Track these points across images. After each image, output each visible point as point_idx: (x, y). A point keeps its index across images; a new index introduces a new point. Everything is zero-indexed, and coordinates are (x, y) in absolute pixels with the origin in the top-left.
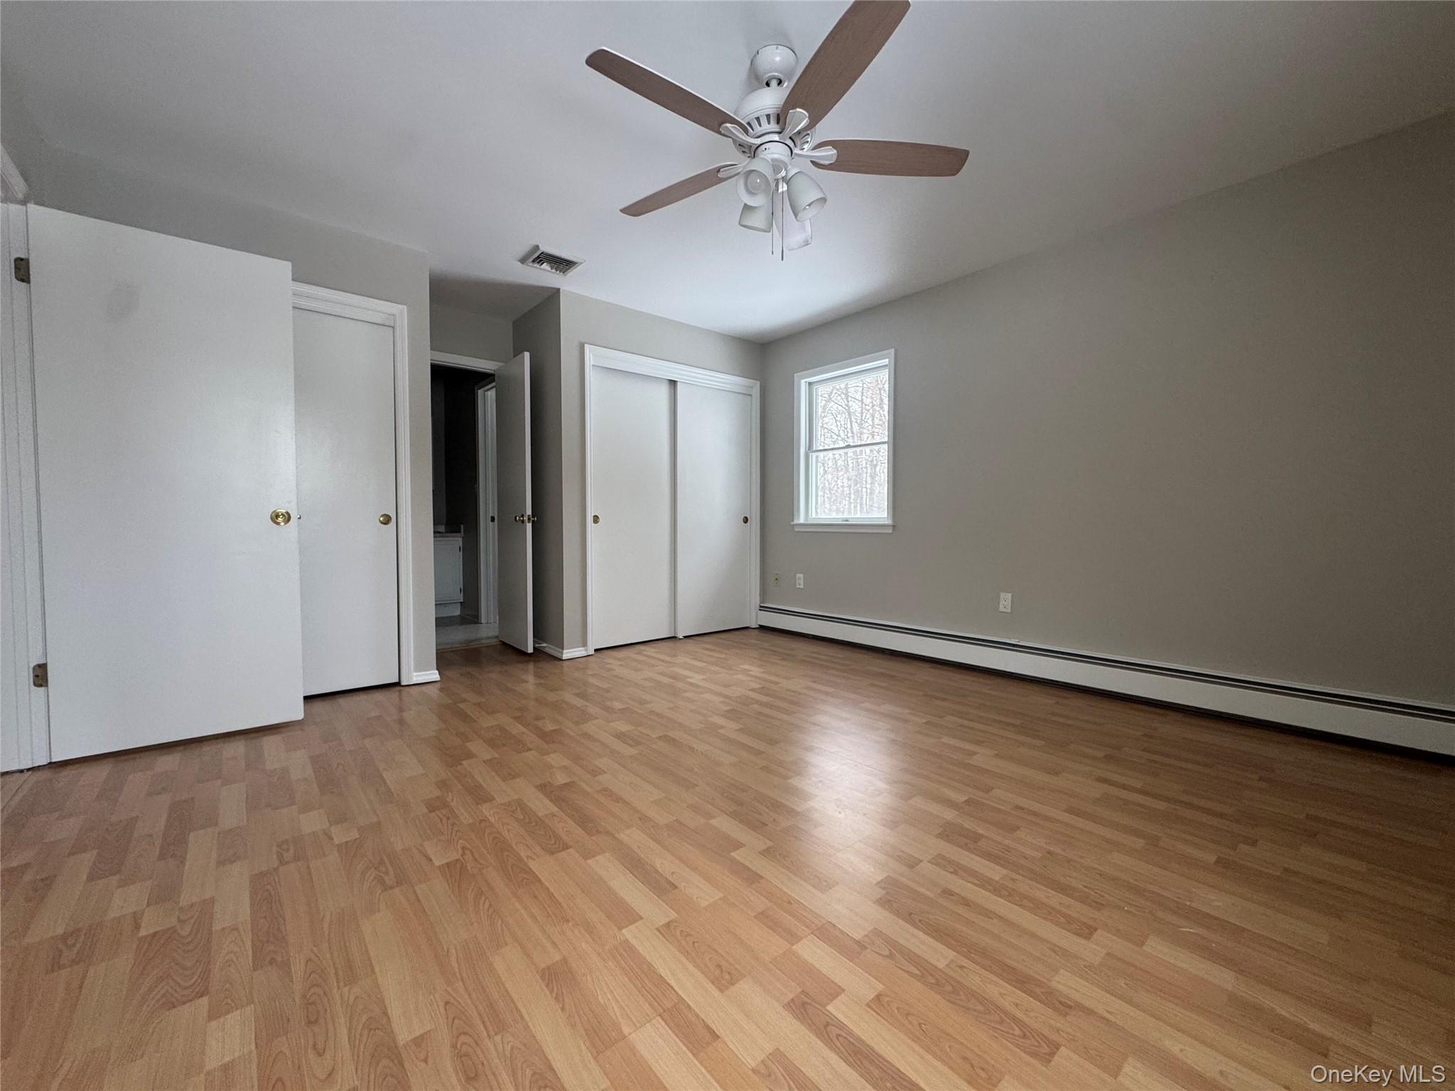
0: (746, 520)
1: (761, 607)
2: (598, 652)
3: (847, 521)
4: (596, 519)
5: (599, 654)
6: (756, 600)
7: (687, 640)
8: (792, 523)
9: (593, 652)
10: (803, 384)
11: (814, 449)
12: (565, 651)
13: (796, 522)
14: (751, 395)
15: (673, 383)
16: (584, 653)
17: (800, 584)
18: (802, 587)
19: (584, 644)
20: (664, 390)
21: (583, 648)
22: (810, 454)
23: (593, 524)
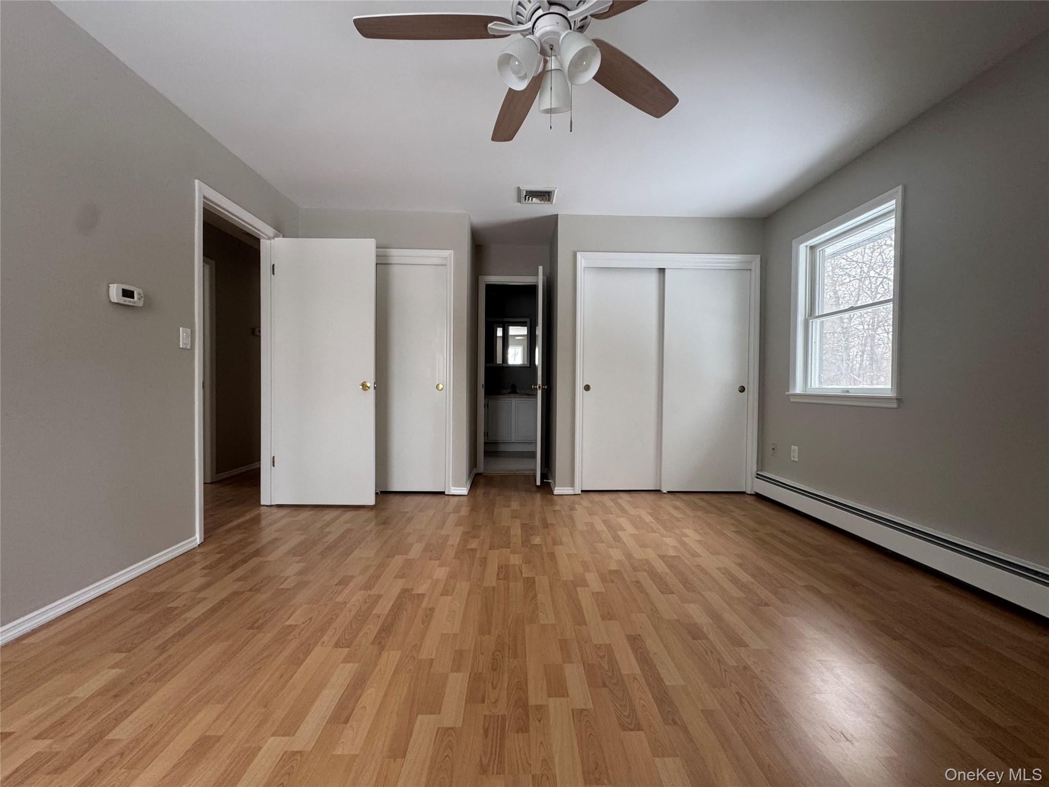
0: (742, 389)
1: (758, 474)
2: (583, 493)
3: (848, 392)
4: (587, 388)
5: (584, 495)
6: (752, 467)
7: (670, 496)
8: (787, 393)
9: (580, 493)
10: (803, 251)
11: (817, 315)
12: (556, 488)
13: (791, 392)
14: (750, 270)
15: (662, 271)
16: (571, 492)
17: (795, 456)
18: (796, 460)
19: (572, 485)
20: (654, 278)
21: (571, 488)
22: (811, 321)
23: (584, 391)
